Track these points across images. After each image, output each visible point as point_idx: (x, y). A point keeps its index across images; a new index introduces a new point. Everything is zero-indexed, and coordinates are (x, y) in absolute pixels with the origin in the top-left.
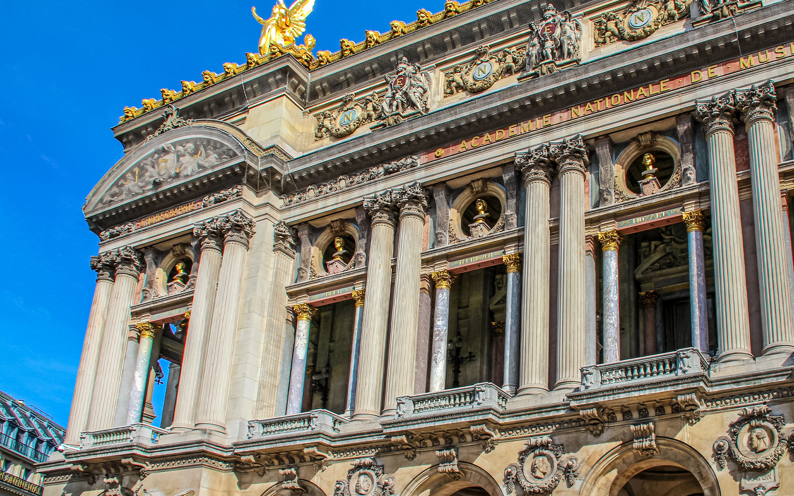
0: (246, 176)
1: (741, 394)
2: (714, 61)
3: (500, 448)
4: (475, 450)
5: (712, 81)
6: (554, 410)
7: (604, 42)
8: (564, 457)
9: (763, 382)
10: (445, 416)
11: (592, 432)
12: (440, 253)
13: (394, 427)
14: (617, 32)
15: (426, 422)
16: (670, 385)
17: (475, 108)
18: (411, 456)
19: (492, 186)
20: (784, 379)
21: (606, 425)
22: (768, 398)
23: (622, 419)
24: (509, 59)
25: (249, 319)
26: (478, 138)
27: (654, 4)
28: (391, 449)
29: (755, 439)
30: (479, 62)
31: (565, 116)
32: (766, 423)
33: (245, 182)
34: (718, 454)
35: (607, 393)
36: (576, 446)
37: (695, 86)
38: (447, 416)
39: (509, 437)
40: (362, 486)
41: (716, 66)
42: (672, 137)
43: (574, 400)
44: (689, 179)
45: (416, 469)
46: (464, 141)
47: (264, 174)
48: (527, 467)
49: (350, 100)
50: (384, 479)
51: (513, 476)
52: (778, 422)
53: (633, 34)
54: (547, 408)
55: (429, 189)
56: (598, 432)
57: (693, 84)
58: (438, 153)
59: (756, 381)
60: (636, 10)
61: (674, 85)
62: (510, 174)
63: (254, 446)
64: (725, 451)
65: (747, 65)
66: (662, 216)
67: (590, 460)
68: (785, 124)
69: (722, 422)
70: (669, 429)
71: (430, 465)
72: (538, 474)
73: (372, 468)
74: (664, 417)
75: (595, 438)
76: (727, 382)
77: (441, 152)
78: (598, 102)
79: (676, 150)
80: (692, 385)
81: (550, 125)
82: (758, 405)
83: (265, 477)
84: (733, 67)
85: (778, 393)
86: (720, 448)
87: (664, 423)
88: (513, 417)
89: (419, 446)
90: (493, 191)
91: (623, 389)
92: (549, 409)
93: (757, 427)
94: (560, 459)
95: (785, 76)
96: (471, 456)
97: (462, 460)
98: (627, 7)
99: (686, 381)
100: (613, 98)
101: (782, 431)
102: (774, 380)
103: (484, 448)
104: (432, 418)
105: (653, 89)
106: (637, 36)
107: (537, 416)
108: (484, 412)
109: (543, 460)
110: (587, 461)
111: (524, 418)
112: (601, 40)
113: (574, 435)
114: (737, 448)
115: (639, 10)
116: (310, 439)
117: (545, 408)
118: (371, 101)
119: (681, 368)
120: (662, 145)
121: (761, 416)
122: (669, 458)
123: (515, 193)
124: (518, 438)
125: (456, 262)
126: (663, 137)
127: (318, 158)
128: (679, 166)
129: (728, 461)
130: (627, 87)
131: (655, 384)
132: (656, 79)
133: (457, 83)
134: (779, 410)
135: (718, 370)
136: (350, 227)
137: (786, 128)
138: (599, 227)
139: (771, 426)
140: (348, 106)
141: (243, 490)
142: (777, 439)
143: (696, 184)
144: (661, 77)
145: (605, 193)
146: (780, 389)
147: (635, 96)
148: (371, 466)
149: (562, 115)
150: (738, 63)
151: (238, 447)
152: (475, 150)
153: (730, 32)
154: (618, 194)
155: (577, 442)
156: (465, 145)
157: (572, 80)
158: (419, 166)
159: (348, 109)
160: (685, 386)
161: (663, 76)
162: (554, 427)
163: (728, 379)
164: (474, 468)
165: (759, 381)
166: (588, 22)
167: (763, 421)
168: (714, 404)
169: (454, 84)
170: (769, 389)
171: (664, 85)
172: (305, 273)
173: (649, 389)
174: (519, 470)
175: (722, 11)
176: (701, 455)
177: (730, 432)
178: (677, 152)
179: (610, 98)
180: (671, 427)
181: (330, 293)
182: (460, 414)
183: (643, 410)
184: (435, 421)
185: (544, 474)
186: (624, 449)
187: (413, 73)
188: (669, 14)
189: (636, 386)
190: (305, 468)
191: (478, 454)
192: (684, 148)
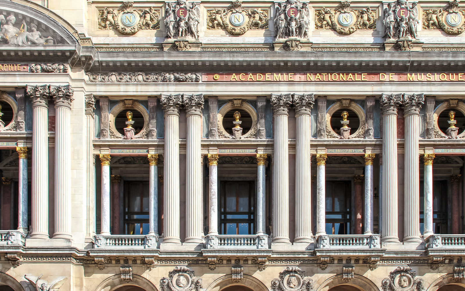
0: (71, 59)
1: (397, 259)
2: (394, 71)
3: (268, 269)
4: (253, 269)
5: (391, 82)
6: (302, 254)
7: (321, 27)
8: (305, 278)
9: (409, 256)
10: (244, 251)
11: (320, 267)
12: (214, 143)
13: (210, 253)
14: (330, 23)
15: (231, 253)
16: (369, 252)
17: (247, 57)
18: (213, 268)
19: (246, 105)
20: (418, 256)
21: (329, 265)
22: (409, 262)
23: (337, 263)
24: (257, 17)
25: (79, 163)
26: (244, 75)
27: (354, 11)
28: (198, 263)
29: (403, 281)
30: (234, 11)
31: (303, 77)
32: (408, 275)
33: (69, 62)
34: (384, 286)
35: (337, 251)
36: (312, 273)
37: (381, 83)
38: (245, 251)
39: (273, 264)
40: (182, 282)
41: (394, 74)
42: (361, 105)
43: (319, 252)
44: (370, 135)
45: (216, 276)
46: (234, 74)
47: (84, 59)
48: (285, 282)
49: (130, 6)
50: (195, 279)
51: (277, 285)
52: (413, 275)
53: (343, 31)
54: (298, 252)
55: (207, 99)
56: (324, 268)
57: (380, 81)
58: (216, 77)
59: (406, 255)
60: (343, 12)
61: (370, 79)
62: (263, 103)
63: (106, 253)
64: (388, 285)
65: (411, 79)
66: (352, 152)
67: (319, 281)
68: (423, 116)
69: (387, 271)
70: (360, 271)
71: (225, 274)
72: (292, 285)
73: (187, 272)
74: (358, 265)
75: (322, 270)
76: (392, 253)
77: (217, 77)
78: (324, 75)
79: (363, 114)
80: (379, 254)
81: (293, 81)
82: (404, 266)
83: (104, 270)
84: (403, 77)
85: (414, 261)
86: (386, 283)
87: (358, 268)
88: (278, 254)
89: (218, 263)
90: (246, 108)
91: (345, 251)
92: (299, 253)
93: (403, 276)
94: (304, 279)
95: (430, 92)
96: (251, 272)
97: (245, 273)
98: (337, 7)
99: (377, 251)
100: (333, 75)
101: (414, 279)
102: (414, 255)
103: (259, 268)
104: (236, 251)
105: (357, 77)
106: (345, 33)
107: (292, 256)
108: (268, 252)
109: (295, 279)
110: (318, 282)
111: (284, 256)
112: (319, 24)
113: (311, 267)
114: (394, 284)
115: (345, 12)
116: (150, 253)
117: (297, 252)
118: (149, 13)
119: (373, 244)
120: (354, 108)
121: (406, 271)
122: (356, 284)
123: (264, 115)
124: (279, 265)
125: (223, 150)
126: (356, 104)
127: (124, 56)
128: (363, 124)
129: (388, 290)
130: (342, 71)
131: (361, 251)
132: (360, 71)
133: (218, 22)
134: (414, 269)
135: (386, 245)
136: (139, 106)
137: (423, 118)
138: (317, 150)
139: (410, 276)
140: (128, 10)
141: (87, 277)
142: (412, 283)
143: (373, 139)
144: (362, 71)
145: (322, 131)
146: (415, 259)
147: (347, 78)
148: (186, 271)
149: (301, 76)
150: (406, 76)
151: (92, 252)
152: (242, 83)
153: (407, 59)
154: (328, 132)
155: (312, 271)
156: (234, 77)
157: (313, 59)
158: (200, 82)
159: (128, 13)
160: (376, 254)
161: (364, 71)
162: (300, 262)
163: (393, 252)
164: (252, 278)
165: (407, 255)
166: (311, 8)
167: (407, 274)
168: (383, 262)
169: (216, 22)
170: (410, 259)
171: (364, 76)
172: (107, 133)
173: (358, 252)
174: (281, 283)
175: (403, 43)
176: (375, 285)
177: (390, 276)
178: (363, 116)
179: (331, 74)
180: (362, 270)
181: (128, 151)
182: (253, 251)
183: (349, 259)
184: (237, 253)
185: (295, 286)
186: (336, 277)
187: (190, 8)
188: (363, 22)
189: (352, 250)
190: (136, 267)
191: (255, 271)
192: (368, 115)
